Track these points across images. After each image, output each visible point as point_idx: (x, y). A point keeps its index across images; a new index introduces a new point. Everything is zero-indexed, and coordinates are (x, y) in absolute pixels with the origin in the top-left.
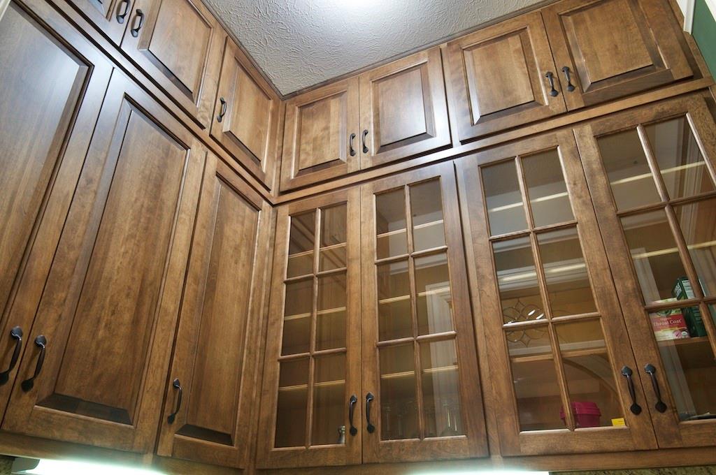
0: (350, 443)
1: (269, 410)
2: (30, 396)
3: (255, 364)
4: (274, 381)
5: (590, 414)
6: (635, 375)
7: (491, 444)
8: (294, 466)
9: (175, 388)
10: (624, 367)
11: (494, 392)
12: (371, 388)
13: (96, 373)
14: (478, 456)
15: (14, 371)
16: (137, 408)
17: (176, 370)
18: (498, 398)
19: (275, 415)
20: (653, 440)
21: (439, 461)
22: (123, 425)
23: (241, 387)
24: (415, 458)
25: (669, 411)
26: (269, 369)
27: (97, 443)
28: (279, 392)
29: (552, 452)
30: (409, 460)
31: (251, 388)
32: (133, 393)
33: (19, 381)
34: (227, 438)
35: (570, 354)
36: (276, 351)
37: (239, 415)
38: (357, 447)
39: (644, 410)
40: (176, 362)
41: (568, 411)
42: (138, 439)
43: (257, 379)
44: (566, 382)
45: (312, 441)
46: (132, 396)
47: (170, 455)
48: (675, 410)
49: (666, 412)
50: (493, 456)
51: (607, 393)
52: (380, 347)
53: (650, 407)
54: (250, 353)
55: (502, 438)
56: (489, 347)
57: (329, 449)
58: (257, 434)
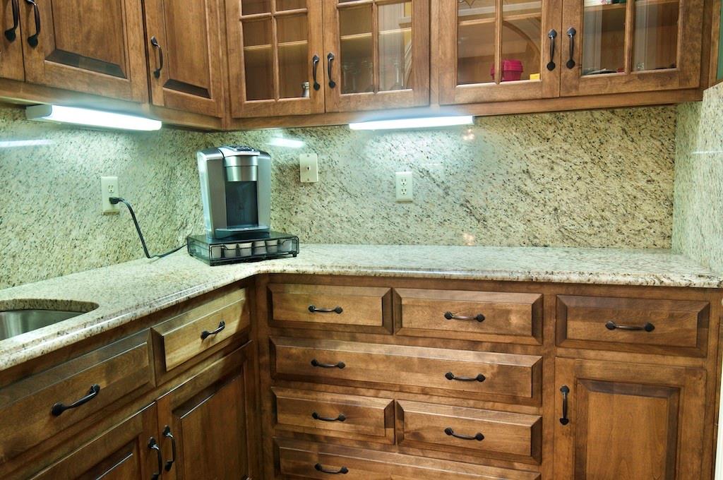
0: (314, 96)
1: (237, 67)
2: (38, 51)
3: (217, 23)
4: (238, 41)
5: (514, 70)
6: (558, 38)
7: (431, 95)
8: (266, 115)
9: (154, 46)
10: (551, 30)
11: (440, 53)
12: (332, 49)
13: (85, 29)
14: (421, 105)
15: (18, 29)
16: (127, 63)
17: (150, 28)
18: (443, 57)
19: (243, 72)
20: (557, 90)
21: (389, 109)
22: (120, 79)
23: (209, 46)
24: (369, 108)
25: (576, 67)
26: (232, 29)
27: (104, 93)
28: (245, 51)
29: (478, 101)
30: (365, 109)
31: (218, 47)
32: (120, 49)
33: (24, 38)
34: (204, 92)
35: (510, 18)
36: (237, 10)
37: (211, 71)
38: (320, 100)
39: (557, 67)
40: (149, 20)
41: (497, 68)
42: (135, 91)
43: (221, 38)
44: (502, 42)
45: (280, 94)
46: (120, 52)
47: (163, 105)
48: (580, 67)
49: (573, 69)
50: (432, 105)
51: (532, 52)
52: (339, 8)
53: (563, 64)
54: (211, 11)
55: (442, 89)
56: (441, 10)
57: (296, 101)
58: (229, 89)
